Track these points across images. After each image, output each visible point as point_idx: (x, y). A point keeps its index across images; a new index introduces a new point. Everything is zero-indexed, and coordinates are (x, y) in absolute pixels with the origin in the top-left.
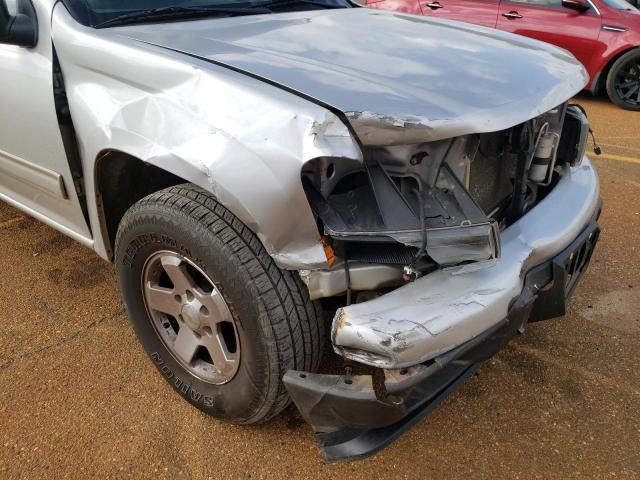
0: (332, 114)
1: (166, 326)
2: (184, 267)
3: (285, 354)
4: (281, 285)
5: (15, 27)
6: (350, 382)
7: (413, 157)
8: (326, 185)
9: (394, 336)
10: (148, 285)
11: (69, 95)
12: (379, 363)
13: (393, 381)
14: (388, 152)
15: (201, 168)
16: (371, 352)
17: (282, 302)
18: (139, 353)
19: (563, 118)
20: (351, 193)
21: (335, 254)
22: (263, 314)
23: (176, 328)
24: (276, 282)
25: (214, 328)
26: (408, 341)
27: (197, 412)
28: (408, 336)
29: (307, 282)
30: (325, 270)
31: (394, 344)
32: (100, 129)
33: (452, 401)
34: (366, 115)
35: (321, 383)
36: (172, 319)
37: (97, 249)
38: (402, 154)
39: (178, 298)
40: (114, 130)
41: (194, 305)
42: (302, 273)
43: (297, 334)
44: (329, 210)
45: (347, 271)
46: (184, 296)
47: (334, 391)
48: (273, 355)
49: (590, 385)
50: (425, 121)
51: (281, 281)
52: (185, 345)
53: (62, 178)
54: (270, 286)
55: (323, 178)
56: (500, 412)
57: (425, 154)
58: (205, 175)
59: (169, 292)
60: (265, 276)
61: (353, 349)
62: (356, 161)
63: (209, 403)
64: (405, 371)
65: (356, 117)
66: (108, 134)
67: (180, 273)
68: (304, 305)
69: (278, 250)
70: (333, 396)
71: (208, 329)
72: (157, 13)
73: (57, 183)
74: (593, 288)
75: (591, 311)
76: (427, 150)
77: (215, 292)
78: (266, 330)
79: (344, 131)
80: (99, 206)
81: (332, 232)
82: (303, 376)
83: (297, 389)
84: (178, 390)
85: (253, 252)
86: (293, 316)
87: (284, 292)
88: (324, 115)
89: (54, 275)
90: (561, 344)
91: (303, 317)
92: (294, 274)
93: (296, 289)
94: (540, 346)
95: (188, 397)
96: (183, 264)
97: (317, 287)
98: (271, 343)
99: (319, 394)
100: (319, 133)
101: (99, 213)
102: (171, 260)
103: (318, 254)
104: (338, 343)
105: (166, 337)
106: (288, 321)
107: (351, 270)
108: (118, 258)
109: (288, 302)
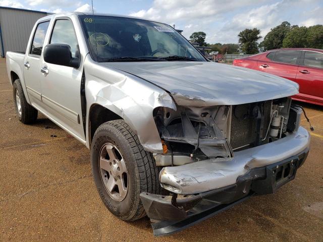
0: (166, 93)
1: (105, 176)
2: (114, 150)
3: (143, 186)
4: (145, 158)
5: (73, 61)
6: (163, 198)
7: (202, 114)
8: (166, 121)
9: (182, 180)
10: (101, 158)
11: (85, 85)
12: (176, 191)
13: (180, 199)
14: (191, 111)
15: (120, 109)
16: (174, 186)
17: (145, 165)
18: (95, 191)
19: (289, 110)
20: (176, 125)
21: (168, 148)
22: (136, 168)
23: (109, 178)
24: (143, 156)
25: (121, 176)
26: (187, 183)
27: (111, 214)
28: (188, 181)
29: (155, 159)
30: (163, 154)
31: (181, 183)
32: (93, 96)
33: (223, 231)
34: (179, 94)
35: (153, 197)
36: (107, 173)
37: (86, 145)
38: (197, 112)
39: (111, 163)
40: (97, 97)
41: (115, 166)
42: (154, 154)
43: (149, 179)
44: (165, 129)
45: (172, 156)
46: (113, 163)
47: (156, 200)
48: (139, 186)
49: (295, 237)
50: (202, 99)
51: (146, 157)
52: (110, 184)
53: (79, 115)
54: (141, 158)
55: (165, 117)
56: (244, 240)
57: (207, 113)
58: (121, 111)
59: (108, 161)
60: (139, 153)
61: (167, 184)
62: (172, 109)
63: (115, 210)
64: (185, 196)
65: (175, 94)
66: (95, 99)
67: (112, 152)
68: (154, 168)
69: (144, 143)
70: (156, 202)
71: (119, 177)
72: (121, 59)
73: (77, 117)
74: (314, 198)
75: (308, 208)
76: (208, 111)
77: (122, 160)
78: (137, 175)
79: (170, 99)
80: (89, 126)
81: (165, 137)
82: (147, 194)
83: (144, 198)
84: (105, 204)
85: (137, 144)
86: (149, 172)
87: (146, 161)
88: (164, 93)
89: (71, 159)
90: (287, 219)
91: (153, 173)
92: (151, 154)
93: (151, 161)
94: (276, 218)
95: (108, 207)
96: (114, 148)
97: (160, 161)
98: (138, 181)
99: (151, 201)
100: (160, 99)
101: (89, 129)
102: (110, 147)
103: (159, 147)
104: (161, 182)
105: (104, 181)
106: (146, 173)
107: (174, 156)
108: (92, 147)
109: (147, 165)
